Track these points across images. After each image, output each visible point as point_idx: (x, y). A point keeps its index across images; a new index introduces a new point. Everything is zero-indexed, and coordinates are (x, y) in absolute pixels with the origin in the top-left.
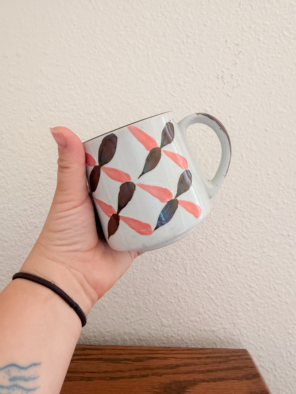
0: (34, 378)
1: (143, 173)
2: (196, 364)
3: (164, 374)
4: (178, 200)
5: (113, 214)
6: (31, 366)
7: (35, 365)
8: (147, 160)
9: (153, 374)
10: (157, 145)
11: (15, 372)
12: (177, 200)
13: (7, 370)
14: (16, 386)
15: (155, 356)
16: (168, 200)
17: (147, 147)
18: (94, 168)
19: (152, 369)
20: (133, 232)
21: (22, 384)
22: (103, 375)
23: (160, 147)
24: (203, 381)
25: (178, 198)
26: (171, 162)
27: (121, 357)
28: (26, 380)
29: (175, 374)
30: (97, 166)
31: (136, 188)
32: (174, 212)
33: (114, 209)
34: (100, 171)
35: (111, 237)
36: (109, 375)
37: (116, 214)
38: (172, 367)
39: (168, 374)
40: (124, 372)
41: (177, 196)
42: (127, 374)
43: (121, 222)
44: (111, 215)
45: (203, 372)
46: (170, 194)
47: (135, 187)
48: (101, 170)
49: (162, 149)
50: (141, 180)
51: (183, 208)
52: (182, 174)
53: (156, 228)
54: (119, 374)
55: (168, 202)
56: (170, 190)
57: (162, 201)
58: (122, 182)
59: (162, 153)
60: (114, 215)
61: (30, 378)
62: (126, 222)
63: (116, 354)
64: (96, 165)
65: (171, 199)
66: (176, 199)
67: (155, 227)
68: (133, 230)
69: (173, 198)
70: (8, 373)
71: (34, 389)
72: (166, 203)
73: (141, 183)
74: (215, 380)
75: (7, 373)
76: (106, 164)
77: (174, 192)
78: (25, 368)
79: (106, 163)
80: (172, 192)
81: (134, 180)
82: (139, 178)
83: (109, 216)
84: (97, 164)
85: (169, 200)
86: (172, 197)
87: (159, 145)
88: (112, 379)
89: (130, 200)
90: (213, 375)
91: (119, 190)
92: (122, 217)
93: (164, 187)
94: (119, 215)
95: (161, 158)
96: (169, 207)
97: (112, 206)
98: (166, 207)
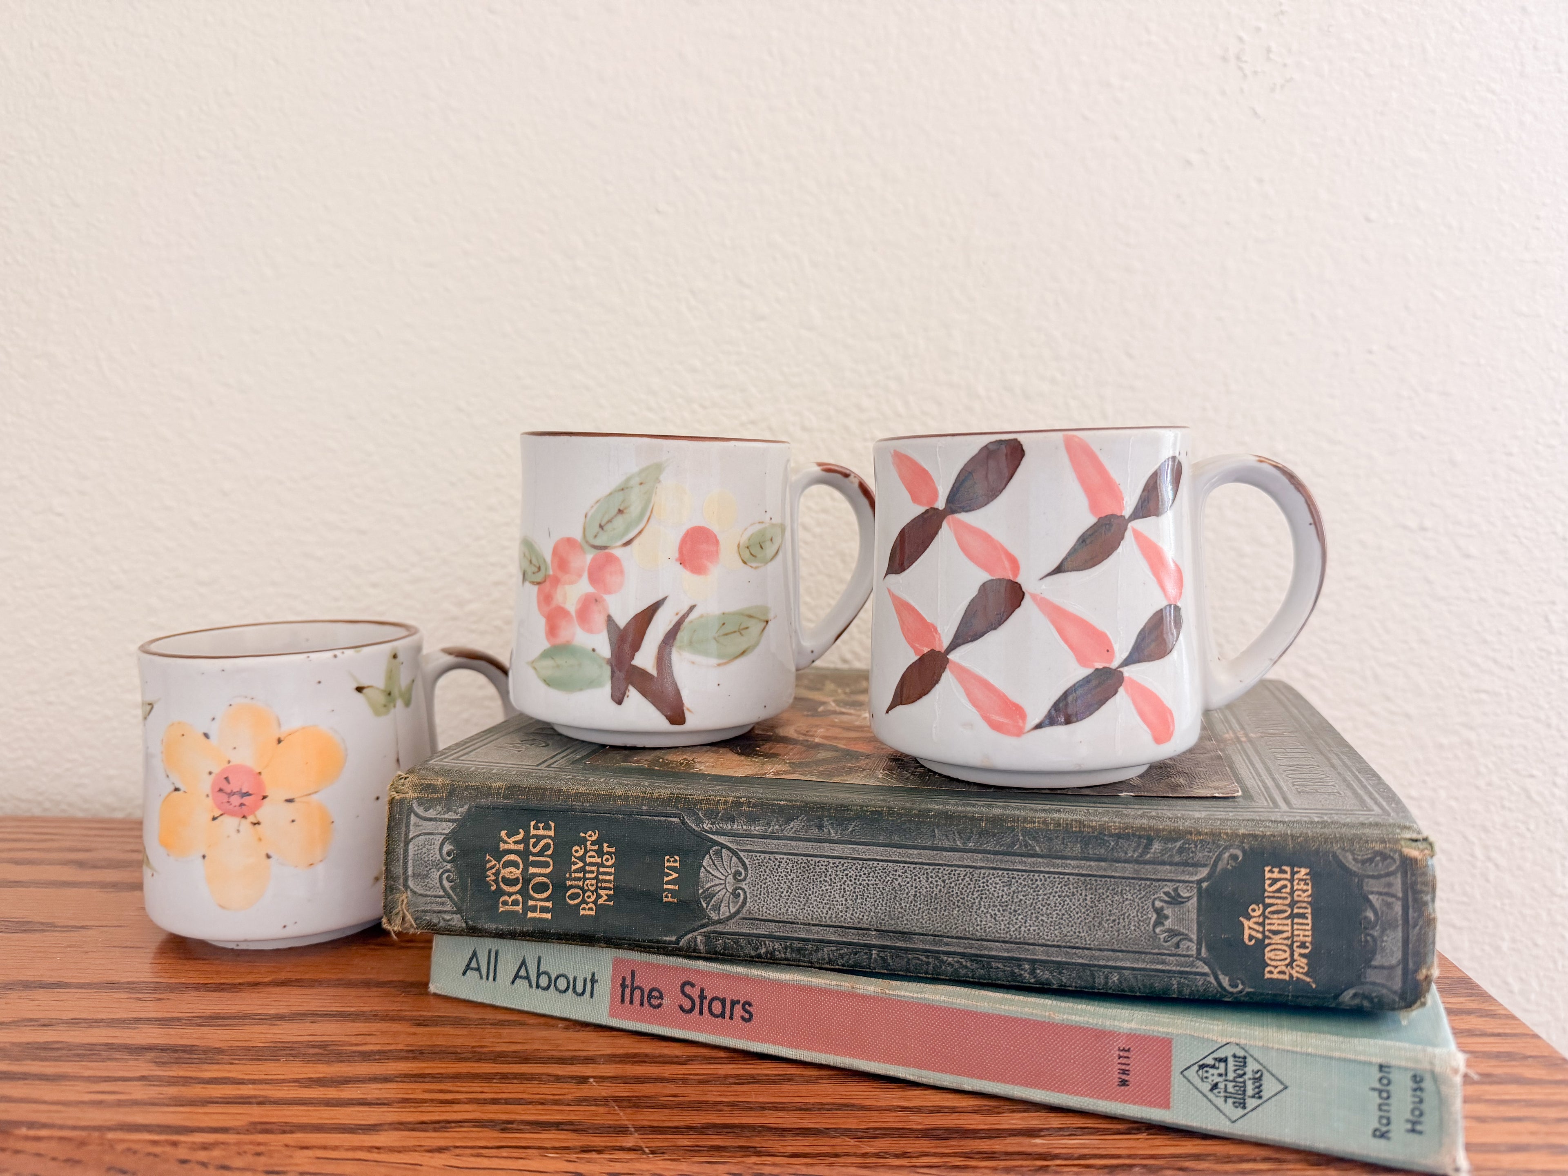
1: (1059, 570)
4: (1126, 674)
5: (932, 650)
8: (1081, 541)
10: (1121, 507)
12: (1121, 673)
16: (1099, 666)
17: (1094, 506)
18: (927, 511)
20: (972, 714)
23: (1127, 517)
25: (1127, 672)
26: (1143, 566)
30: (937, 509)
31: (1023, 603)
32: (1102, 702)
33: (940, 637)
34: (939, 527)
35: (900, 709)
37: (943, 651)
41: (1127, 662)
43: (947, 677)
44: (926, 650)
46: (1109, 651)
47: (1023, 598)
48: (945, 524)
49: (1130, 525)
50: (1044, 587)
51: (1131, 702)
52: (1161, 610)
53: (1039, 726)
55: (1097, 670)
56: (1112, 641)
57: (1082, 660)
58: (991, 574)
59: (1129, 534)
60: (932, 652)
62: (962, 682)
64: (936, 506)
65: (1107, 665)
66: (1121, 669)
67: (1037, 721)
68: (974, 710)
69: (1114, 665)
72: (1088, 671)
73: (1043, 596)
76: (967, 511)
77: (1122, 648)
79: (969, 508)
80: (1116, 647)
81: (1028, 580)
82: (1042, 578)
83: (916, 651)
84: (941, 504)
85: (1101, 667)
86: (1111, 660)
87: (1127, 512)
89: (995, 629)
91: (973, 592)
92: (955, 663)
93: (1101, 625)
94: (948, 657)
95: (1120, 547)
96: (1094, 683)
97: (939, 629)
98: (1087, 680)
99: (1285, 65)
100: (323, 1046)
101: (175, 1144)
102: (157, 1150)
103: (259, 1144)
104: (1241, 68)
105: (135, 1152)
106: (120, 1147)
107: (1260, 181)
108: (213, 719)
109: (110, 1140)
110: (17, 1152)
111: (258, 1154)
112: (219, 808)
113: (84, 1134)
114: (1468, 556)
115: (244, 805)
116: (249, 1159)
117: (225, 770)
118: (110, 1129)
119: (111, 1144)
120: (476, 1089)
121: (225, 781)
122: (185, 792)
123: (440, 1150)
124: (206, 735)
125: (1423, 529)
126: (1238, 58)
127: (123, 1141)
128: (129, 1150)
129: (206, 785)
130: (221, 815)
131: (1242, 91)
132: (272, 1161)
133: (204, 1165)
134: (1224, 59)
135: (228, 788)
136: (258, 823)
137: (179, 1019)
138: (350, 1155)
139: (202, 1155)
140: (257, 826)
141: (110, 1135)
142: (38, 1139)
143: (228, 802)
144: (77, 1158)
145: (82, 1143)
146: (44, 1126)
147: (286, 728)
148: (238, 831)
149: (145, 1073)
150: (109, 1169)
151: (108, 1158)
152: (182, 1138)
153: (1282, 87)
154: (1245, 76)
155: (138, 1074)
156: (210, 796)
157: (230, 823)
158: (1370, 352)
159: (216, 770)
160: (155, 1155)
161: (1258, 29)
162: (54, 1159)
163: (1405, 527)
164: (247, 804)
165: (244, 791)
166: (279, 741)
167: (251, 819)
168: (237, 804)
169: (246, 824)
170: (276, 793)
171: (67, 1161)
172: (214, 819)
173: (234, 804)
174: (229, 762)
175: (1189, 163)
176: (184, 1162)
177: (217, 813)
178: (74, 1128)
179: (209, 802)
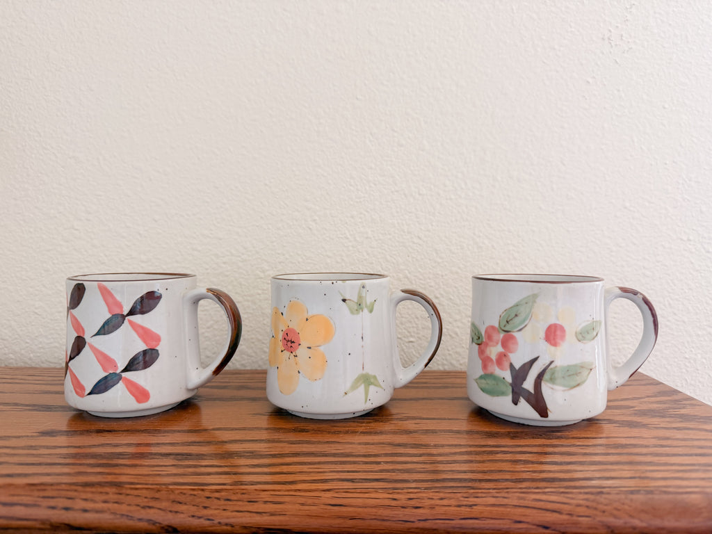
1: (97, 334)
4: (123, 376)
8: (105, 323)
10: (123, 311)
17: (110, 310)
23: (125, 315)
31: (86, 346)
32: (112, 386)
41: (124, 371)
46: (116, 366)
47: (85, 344)
49: (126, 318)
50: (92, 340)
51: (125, 386)
53: (89, 394)
55: (110, 373)
56: (117, 363)
57: (105, 370)
58: (78, 334)
59: (125, 322)
65: (115, 372)
66: (121, 374)
67: (88, 392)
69: (118, 372)
72: (107, 374)
73: (92, 344)
77: (122, 366)
80: (119, 365)
81: (87, 337)
82: (92, 337)
85: (112, 373)
86: (116, 370)
87: (126, 313)
95: (123, 326)
96: (108, 379)
99: (629, 42)
100: (252, 452)
101: (203, 490)
102: (195, 493)
103: (243, 489)
104: (610, 43)
105: (184, 494)
106: (177, 492)
107: (619, 91)
108: (285, 306)
109: (171, 489)
110: (128, 495)
111: (243, 494)
112: (284, 347)
113: (158, 486)
114: (708, 252)
116: (239, 496)
117: (287, 330)
118: (169, 484)
119: (172, 491)
120: (333, 467)
121: (286, 335)
123: (328, 490)
124: (283, 314)
125: (689, 240)
126: (609, 39)
127: (178, 489)
128: (181, 493)
129: (280, 336)
130: (284, 350)
131: (611, 52)
132: (250, 497)
133: (218, 499)
134: (603, 39)
135: (287, 338)
137: (178, 443)
138: (287, 493)
139: (217, 495)
140: (296, 357)
141: (171, 487)
142: (137, 489)
143: (287, 345)
144: (156, 497)
145: (159, 491)
146: (138, 484)
147: (310, 314)
148: (289, 358)
149: (174, 463)
150: (173, 501)
151: (172, 497)
152: (206, 488)
153: (628, 51)
154: (612, 47)
155: (171, 464)
156: (281, 341)
157: (286, 353)
158: (666, 164)
159: (284, 330)
160: (195, 495)
161: (617, 27)
162: (146, 498)
163: (682, 239)
164: (293, 346)
165: (292, 340)
166: (307, 320)
167: (294, 353)
168: (290, 346)
169: (292, 356)
170: (304, 344)
171: (152, 498)
174: (288, 326)
175: (588, 82)
176: (208, 498)
178: (152, 484)
179: (281, 343)
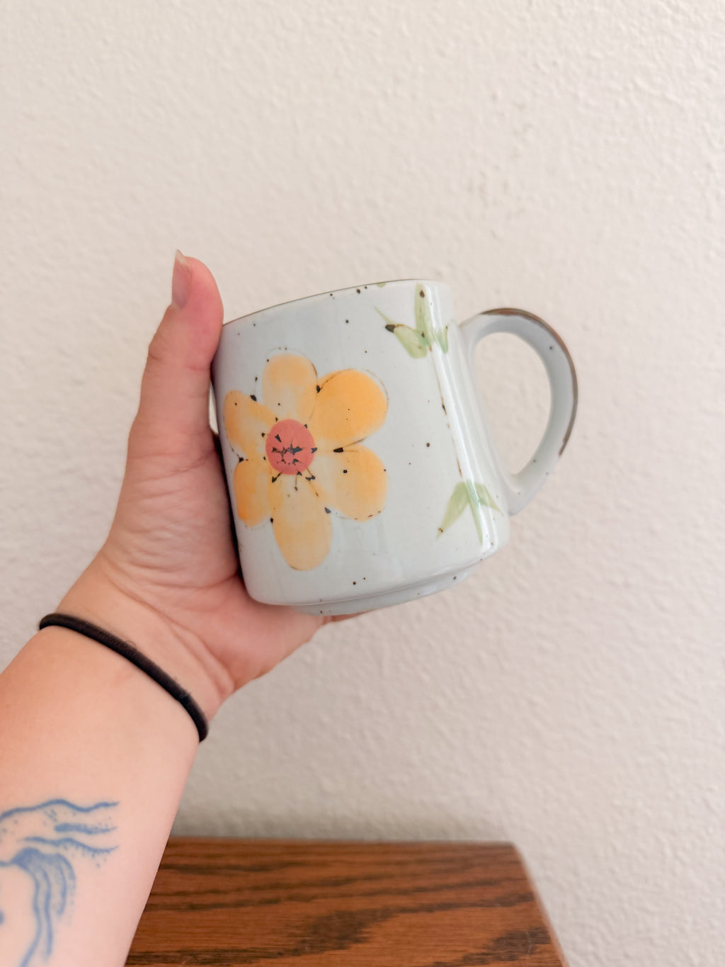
0: (106, 831)
2: (391, 876)
3: (315, 897)
6: (97, 806)
7: (106, 805)
9: (291, 898)
11: (65, 816)
13: (48, 809)
14: (70, 841)
15: (299, 859)
19: (289, 887)
21: (82, 838)
22: (175, 900)
24: (404, 910)
27: (220, 862)
28: (89, 831)
29: (343, 896)
36: (188, 900)
38: (337, 883)
39: (325, 896)
40: (226, 892)
42: (230, 898)
45: (404, 892)
54: (211, 899)
61: (97, 828)
63: (210, 856)
70: (53, 816)
71: (108, 851)
74: (430, 909)
75: (51, 817)
78: (87, 810)
88: (193, 907)
90: (428, 899)
108: (256, 379)
112: (276, 468)
115: (297, 461)
117: (274, 429)
121: (276, 440)
122: (247, 460)
124: (254, 398)
129: (261, 447)
130: (279, 475)
135: (280, 447)
136: (313, 478)
140: (312, 480)
143: (283, 460)
147: (322, 374)
148: (296, 488)
156: (267, 458)
157: (287, 480)
159: (267, 431)
164: (299, 459)
165: (294, 447)
166: (318, 389)
167: (305, 474)
168: (291, 461)
169: (301, 480)
170: (324, 444)
172: (274, 480)
173: (287, 462)
174: (277, 419)
177: (275, 474)
179: (267, 464)
